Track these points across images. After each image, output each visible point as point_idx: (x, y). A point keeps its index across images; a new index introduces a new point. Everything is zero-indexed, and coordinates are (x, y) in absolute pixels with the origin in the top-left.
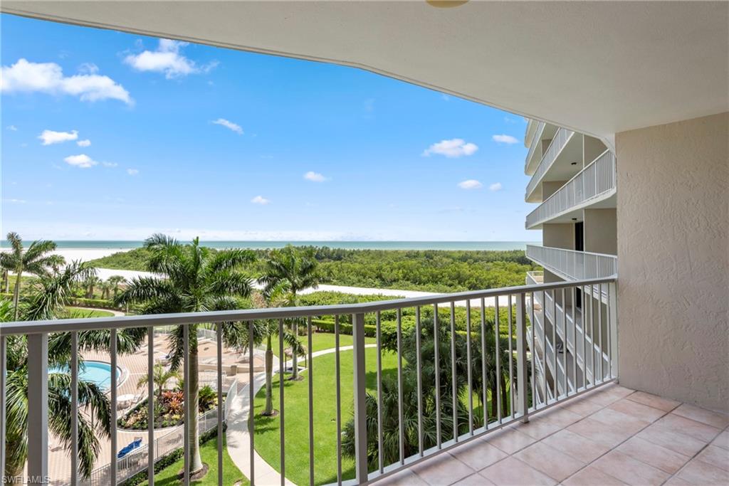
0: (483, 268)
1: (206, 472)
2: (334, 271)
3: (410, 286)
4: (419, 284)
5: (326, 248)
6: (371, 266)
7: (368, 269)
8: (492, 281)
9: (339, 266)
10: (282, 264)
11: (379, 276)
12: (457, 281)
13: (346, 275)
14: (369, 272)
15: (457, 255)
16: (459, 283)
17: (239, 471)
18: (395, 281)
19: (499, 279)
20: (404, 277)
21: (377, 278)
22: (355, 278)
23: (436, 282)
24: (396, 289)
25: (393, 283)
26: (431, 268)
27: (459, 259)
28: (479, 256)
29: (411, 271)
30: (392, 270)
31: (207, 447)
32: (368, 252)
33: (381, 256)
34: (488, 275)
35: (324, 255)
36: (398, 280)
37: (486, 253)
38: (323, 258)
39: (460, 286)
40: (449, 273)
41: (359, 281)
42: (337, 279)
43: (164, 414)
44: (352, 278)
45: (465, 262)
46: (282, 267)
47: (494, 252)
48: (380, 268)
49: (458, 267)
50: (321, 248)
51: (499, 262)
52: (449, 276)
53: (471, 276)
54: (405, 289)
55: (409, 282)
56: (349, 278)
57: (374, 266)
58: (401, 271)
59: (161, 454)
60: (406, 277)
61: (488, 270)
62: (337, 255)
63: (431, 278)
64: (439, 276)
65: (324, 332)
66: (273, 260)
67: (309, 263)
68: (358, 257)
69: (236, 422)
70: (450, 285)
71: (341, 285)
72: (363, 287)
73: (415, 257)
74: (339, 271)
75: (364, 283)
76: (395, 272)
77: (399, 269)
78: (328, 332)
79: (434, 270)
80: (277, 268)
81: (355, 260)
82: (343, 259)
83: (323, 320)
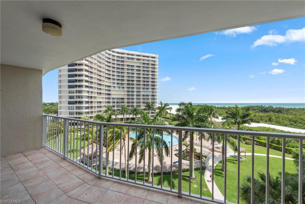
1: (195, 180)
2: (273, 118)
7: (299, 119)
9: (277, 115)
10: (232, 113)
14: (300, 120)
17: (207, 185)
22: (288, 123)
31: (197, 172)
41: (291, 124)
42: (275, 122)
43: (187, 156)
44: (285, 122)
46: (232, 114)
59: (184, 168)
62: (278, 110)
65: (261, 145)
66: (229, 111)
67: (247, 113)
69: (209, 168)
71: (278, 125)
74: (276, 118)
75: (294, 126)
78: (263, 146)
80: (230, 114)
81: (290, 113)
82: (281, 112)
83: (260, 140)
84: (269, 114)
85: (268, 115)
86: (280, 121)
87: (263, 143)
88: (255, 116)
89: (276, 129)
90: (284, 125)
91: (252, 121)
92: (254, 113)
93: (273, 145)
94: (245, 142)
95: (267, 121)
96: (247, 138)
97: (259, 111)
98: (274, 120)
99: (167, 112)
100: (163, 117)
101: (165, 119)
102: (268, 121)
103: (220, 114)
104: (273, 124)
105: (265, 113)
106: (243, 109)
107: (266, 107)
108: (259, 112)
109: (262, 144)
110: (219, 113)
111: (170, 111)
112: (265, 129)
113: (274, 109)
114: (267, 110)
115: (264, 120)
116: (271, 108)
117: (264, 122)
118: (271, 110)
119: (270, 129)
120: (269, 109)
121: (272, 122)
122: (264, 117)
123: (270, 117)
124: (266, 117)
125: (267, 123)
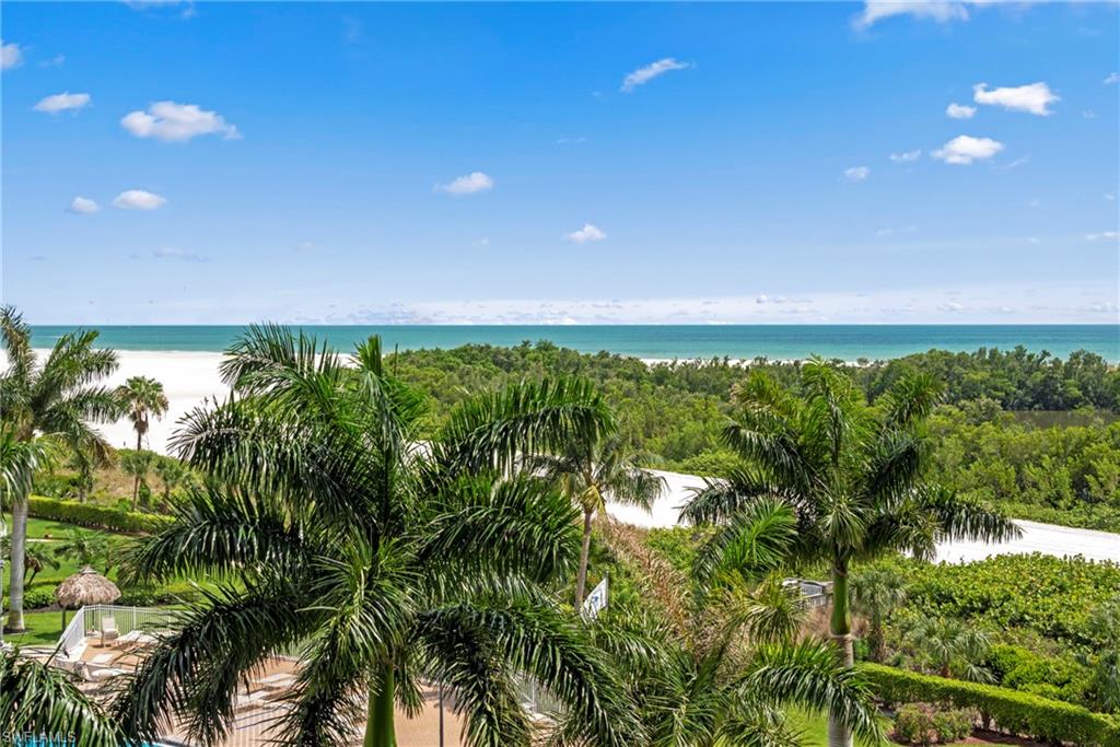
65: (1014, 736)
80: (765, 456)
83: (1013, 685)
84: (1077, 431)
85: (1066, 442)
87: (1029, 718)
88: (972, 453)
91: (950, 517)
92: (963, 427)
93: (1101, 725)
94: (897, 718)
95: (1059, 497)
96: (905, 683)
97: (1004, 405)
98: (1112, 487)
99: (100, 448)
100: (40, 513)
101: (69, 532)
102: (1068, 494)
103: (683, 442)
104: (1101, 526)
105: (1043, 424)
106: (877, 382)
107: (1057, 362)
108: (1001, 413)
109: (1026, 727)
110: (676, 436)
111: (141, 427)
112: (1045, 576)
113: (1106, 380)
114: (1060, 389)
115: (1039, 490)
116: (1090, 374)
117: (1040, 513)
118: (1090, 388)
119: (1083, 574)
120: (1078, 383)
121: (1095, 501)
122: (1040, 457)
123: (1078, 461)
124: (1051, 458)
125: (1060, 513)
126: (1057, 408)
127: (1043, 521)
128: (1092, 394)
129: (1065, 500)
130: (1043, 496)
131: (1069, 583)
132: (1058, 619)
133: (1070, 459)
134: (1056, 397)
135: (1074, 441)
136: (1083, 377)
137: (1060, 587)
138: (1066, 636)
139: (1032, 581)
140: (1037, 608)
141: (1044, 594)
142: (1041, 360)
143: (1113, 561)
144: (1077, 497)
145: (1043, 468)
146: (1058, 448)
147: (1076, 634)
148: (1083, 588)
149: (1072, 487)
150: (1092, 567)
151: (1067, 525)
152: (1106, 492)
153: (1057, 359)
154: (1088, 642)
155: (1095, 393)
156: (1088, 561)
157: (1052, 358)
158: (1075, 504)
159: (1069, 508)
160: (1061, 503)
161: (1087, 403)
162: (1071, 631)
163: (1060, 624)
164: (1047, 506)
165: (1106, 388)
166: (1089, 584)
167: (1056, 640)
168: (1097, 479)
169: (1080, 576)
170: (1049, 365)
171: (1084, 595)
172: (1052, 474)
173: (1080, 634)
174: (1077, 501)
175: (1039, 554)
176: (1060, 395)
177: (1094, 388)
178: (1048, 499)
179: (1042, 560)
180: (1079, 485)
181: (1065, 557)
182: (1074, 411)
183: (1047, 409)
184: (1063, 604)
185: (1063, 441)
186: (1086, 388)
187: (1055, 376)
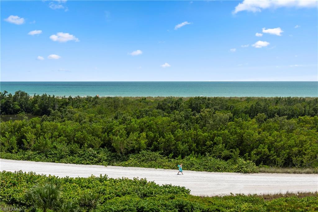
0: (281, 127)
2: (29, 135)
3: (159, 160)
4: (174, 157)
5: (23, 94)
6: (94, 125)
7: (89, 132)
8: (295, 149)
9: (38, 126)
11: (107, 145)
12: (238, 151)
13: (49, 142)
14: (90, 137)
15: (241, 107)
16: (242, 154)
18: (133, 151)
19: (307, 145)
20: (149, 145)
21: (103, 146)
22: (63, 148)
23: (203, 153)
24: (135, 165)
25: (131, 155)
26: (195, 129)
27: (246, 113)
28: (279, 107)
29: (162, 135)
30: (128, 134)
32: (95, 101)
33: (116, 107)
34: (289, 139)
35: (18, 107)
36: (139, 150)
37: (290, 101)
38: (16, 112)
39: (241, 160)
40: (224, 136)
41: (72, 153)
42: (34, 150)
44: (60, 147)
45: (252, 117)
47: (304, 100)
48: (109, 130)
49: (241, 126)
50: (13, 95)
51: (308, 118)
52: (226, 142)
53: (261, 141)
54: (150, 167)
55: (157, 154)
56: (55, 147)
57: (98, 126)
58: (144, 134)
60: (153, 146)
61: (290, 131)
62: (40, 106)
63: (194, 145)
64: (208, 143)
68: (75, 110)
70: (226, 158)
71: (41, 160)
72: (77, 163)
73: (172, 109)
74: (37, 135)
75: (80, 156)
76: (134, 136)
77: (142, 131)
79: (200, 132)
81: (69, 115)
82: (48, 113)
84: (19, 122)
85: (14, 126)
86: (46, 144)
89: (37, 174)
90: (56, 158)
95: (13, 148)
98: (32, 143)
104: (29, 159)
112: (8, 180)
113: (29, 102)
114: (12, 106)
115: (4, 146)
116: (23, 100)
117: (5, 155)
118: (23, 105)
119: (22, 178)
120: (18, 103)
121: (26, 149)
122: (4, 133)
123: (19, 134)
124: (9, 133)
125: (13, 155)
126: (11, 114)
127: (6, 158)
128: (24, 108)
129: (15, 150)
130: (6, 148)
131: (17, 182)
132: (13, 197)
133: (16, 133)
134: (10, 109)
135: (18, 126)
136: (20, 101)
137: (13, 184)
138: (16, 203)
139: (2, 183)
140: (5, 193)
141: (7, 187)
142: (4, 94)
143: (33, 172)
144: (20, 148)
145: (6, 137)
146: (11, 129)
147: (20, 202)
148: (22, 183)
149: (17, 144)
150: (26, 175)
151: (16, 159)
152: (30, 146)
153: (10, 94)
154: (24, 204)
155: (25, 107)
156: (24, 173)
157: (8, 94)
158: (19, 151)
159: (16, 153)
160: (13, 151)
161: (22, 111)
162: (18, 201)
163: (14, 199)
164: (8, 153)
165: (29, 105)
166: (25, 182)
167: (12, 205)
168: (27, 141)
169: (21, 179)
170: (7, 97)
171: (23, 186)
172: (9, 139)
173: (22, 202)
174: (19, 150)
175: (5, 172)
176: (12, 108)
177: (24, 105)
178: (8, 150)
179: (6, 174)
180: (20, 143)
181: (15, 172)
182: (18, 115)
183: (7, 114)
184: (15, 190)
185: (13, 126)
186: (22, 106)
187: (10, 101)
